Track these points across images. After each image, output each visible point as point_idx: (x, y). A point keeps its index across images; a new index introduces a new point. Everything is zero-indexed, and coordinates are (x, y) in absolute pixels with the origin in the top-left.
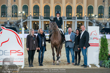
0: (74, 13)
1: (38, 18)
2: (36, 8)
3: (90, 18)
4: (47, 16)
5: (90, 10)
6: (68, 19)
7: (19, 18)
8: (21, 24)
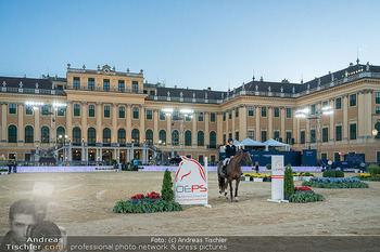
0: (129, 139)
1: (80, 145)
2: (77, 131)
3: (150, 144)
4: (92, 143)
5: (149, 134)
6: (121, 146)
7: (51, 145)
8: (56, 153)
